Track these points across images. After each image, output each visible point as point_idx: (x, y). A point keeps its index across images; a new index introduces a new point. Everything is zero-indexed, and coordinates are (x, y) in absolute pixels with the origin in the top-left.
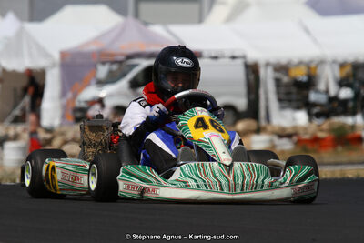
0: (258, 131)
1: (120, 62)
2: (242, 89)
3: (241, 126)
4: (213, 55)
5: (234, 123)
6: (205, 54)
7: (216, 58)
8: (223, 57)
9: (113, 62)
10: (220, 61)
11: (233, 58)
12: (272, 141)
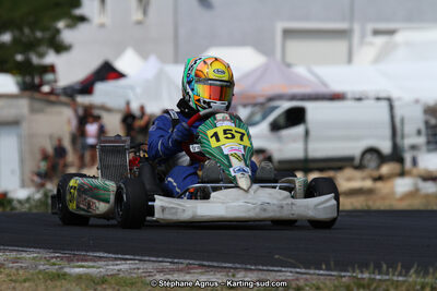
0: (402, 174)
1: (262, 104)
2: (387, 132)
3: (385, 169)
4: (358, 96)
5: (379, 167)
6: (349, 96)
7: (359, 99)
8: (367, 98)
9: (255, 105)
10: (365, 103)
11: (378, 99)
12: (416, 185)
